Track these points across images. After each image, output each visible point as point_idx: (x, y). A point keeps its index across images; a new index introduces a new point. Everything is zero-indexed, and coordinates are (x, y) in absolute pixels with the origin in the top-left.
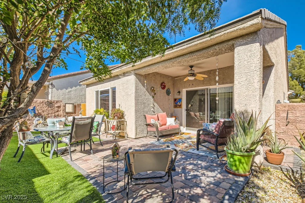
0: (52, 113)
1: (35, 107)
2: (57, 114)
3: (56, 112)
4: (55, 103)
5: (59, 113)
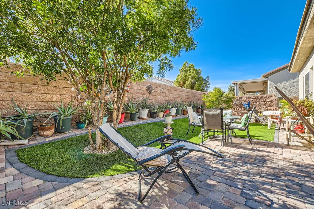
0: (264, 108)
1: (249, 102)
2: (269, 109)
3: (268, 107)
4: (268, 97)
5: (271, 107)
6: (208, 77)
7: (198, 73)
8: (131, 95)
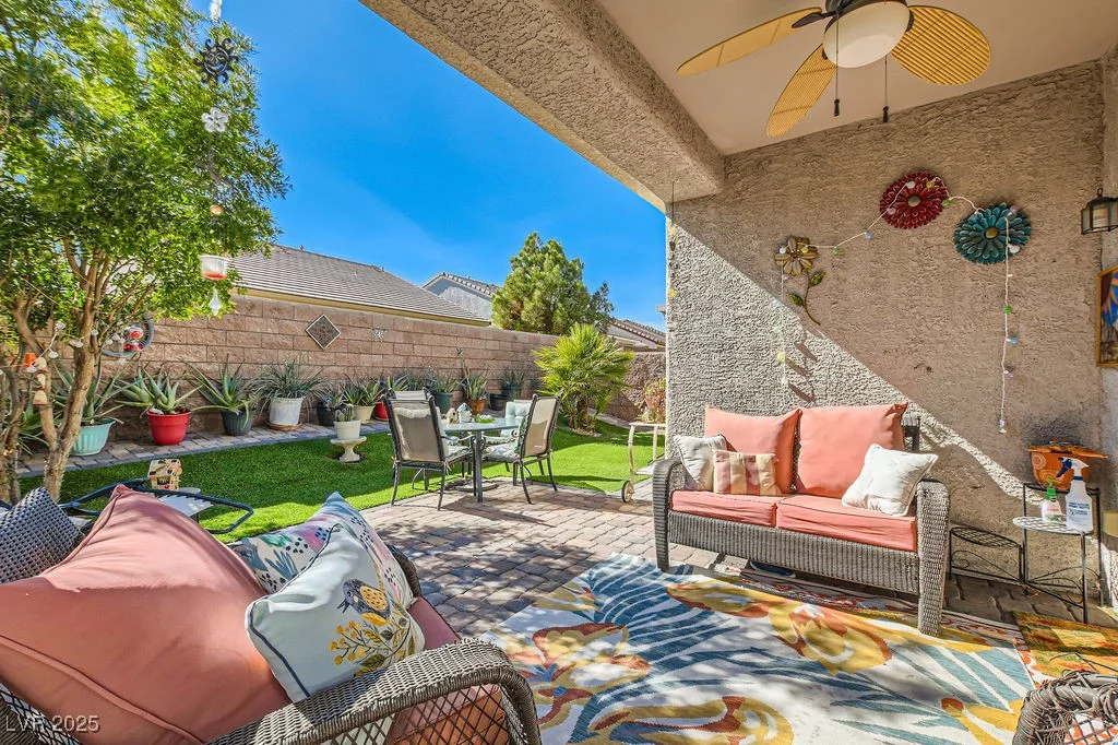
6: (605, 285)
7: (571, 273)
8: (239, 351)
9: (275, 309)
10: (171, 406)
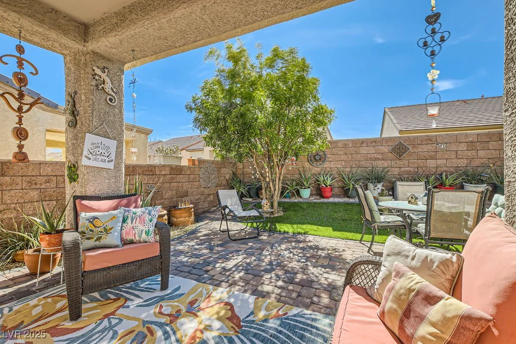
8: (357, 163)
9: (373, 142)
10: (328, 184)
